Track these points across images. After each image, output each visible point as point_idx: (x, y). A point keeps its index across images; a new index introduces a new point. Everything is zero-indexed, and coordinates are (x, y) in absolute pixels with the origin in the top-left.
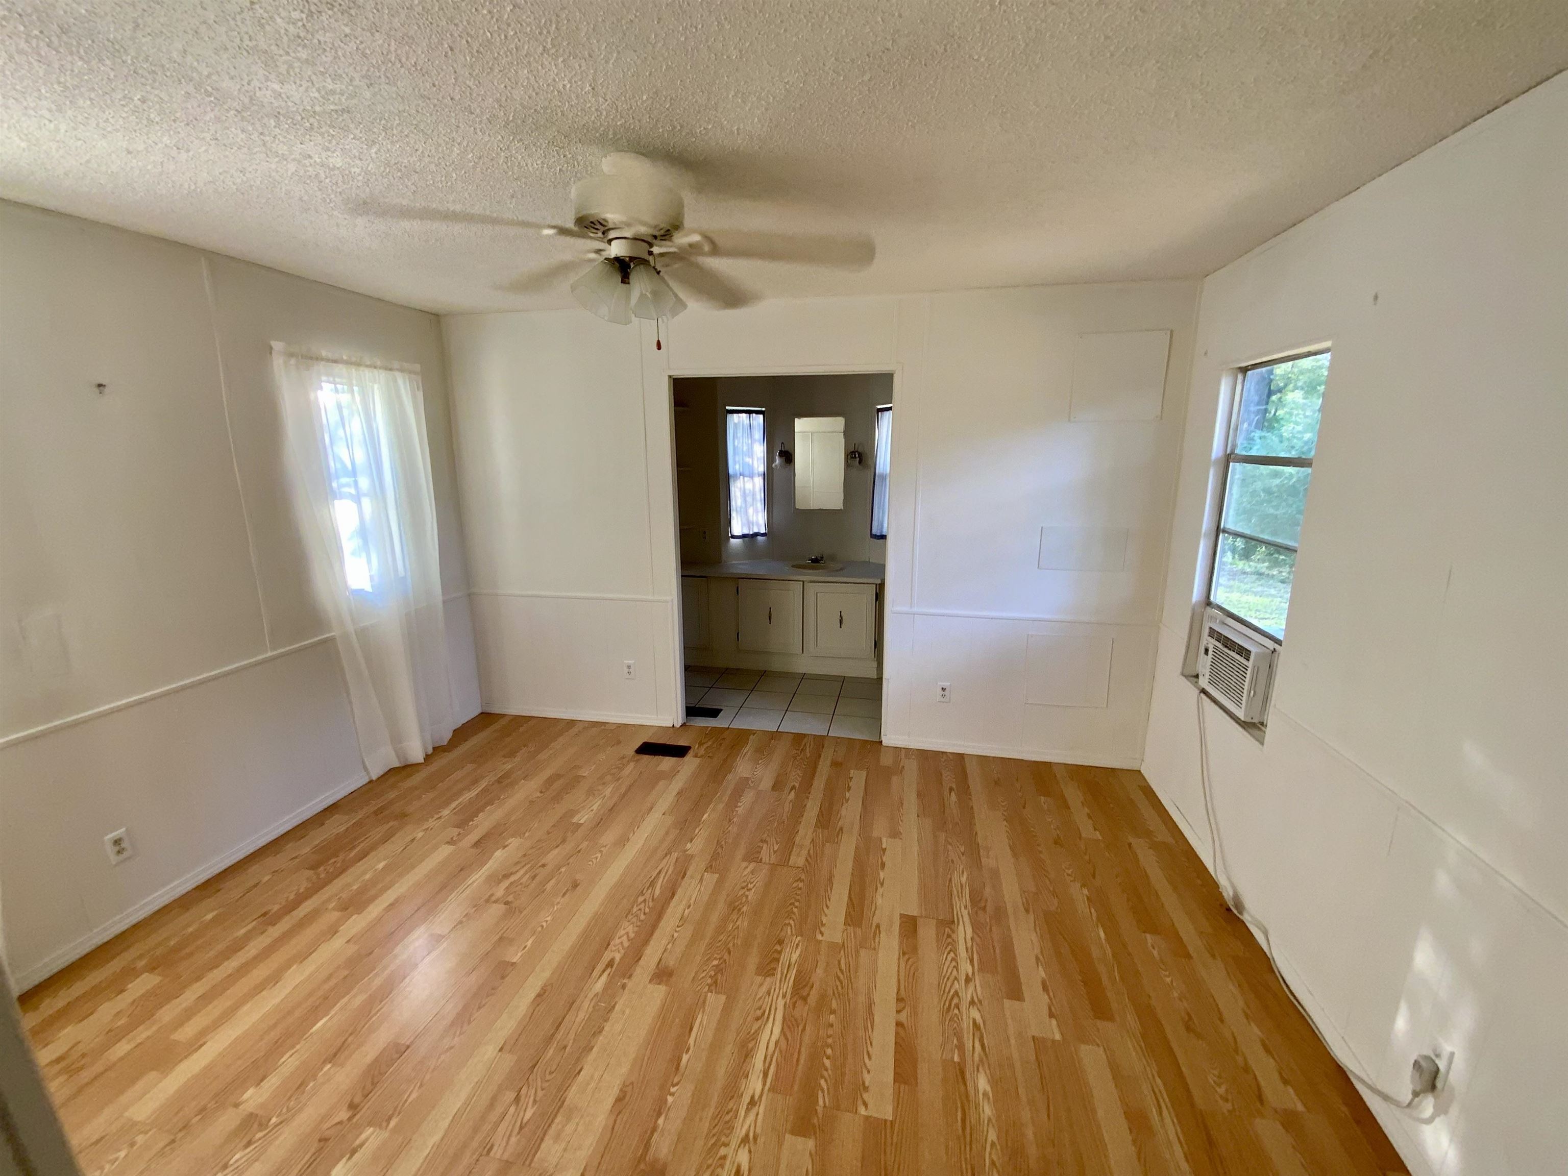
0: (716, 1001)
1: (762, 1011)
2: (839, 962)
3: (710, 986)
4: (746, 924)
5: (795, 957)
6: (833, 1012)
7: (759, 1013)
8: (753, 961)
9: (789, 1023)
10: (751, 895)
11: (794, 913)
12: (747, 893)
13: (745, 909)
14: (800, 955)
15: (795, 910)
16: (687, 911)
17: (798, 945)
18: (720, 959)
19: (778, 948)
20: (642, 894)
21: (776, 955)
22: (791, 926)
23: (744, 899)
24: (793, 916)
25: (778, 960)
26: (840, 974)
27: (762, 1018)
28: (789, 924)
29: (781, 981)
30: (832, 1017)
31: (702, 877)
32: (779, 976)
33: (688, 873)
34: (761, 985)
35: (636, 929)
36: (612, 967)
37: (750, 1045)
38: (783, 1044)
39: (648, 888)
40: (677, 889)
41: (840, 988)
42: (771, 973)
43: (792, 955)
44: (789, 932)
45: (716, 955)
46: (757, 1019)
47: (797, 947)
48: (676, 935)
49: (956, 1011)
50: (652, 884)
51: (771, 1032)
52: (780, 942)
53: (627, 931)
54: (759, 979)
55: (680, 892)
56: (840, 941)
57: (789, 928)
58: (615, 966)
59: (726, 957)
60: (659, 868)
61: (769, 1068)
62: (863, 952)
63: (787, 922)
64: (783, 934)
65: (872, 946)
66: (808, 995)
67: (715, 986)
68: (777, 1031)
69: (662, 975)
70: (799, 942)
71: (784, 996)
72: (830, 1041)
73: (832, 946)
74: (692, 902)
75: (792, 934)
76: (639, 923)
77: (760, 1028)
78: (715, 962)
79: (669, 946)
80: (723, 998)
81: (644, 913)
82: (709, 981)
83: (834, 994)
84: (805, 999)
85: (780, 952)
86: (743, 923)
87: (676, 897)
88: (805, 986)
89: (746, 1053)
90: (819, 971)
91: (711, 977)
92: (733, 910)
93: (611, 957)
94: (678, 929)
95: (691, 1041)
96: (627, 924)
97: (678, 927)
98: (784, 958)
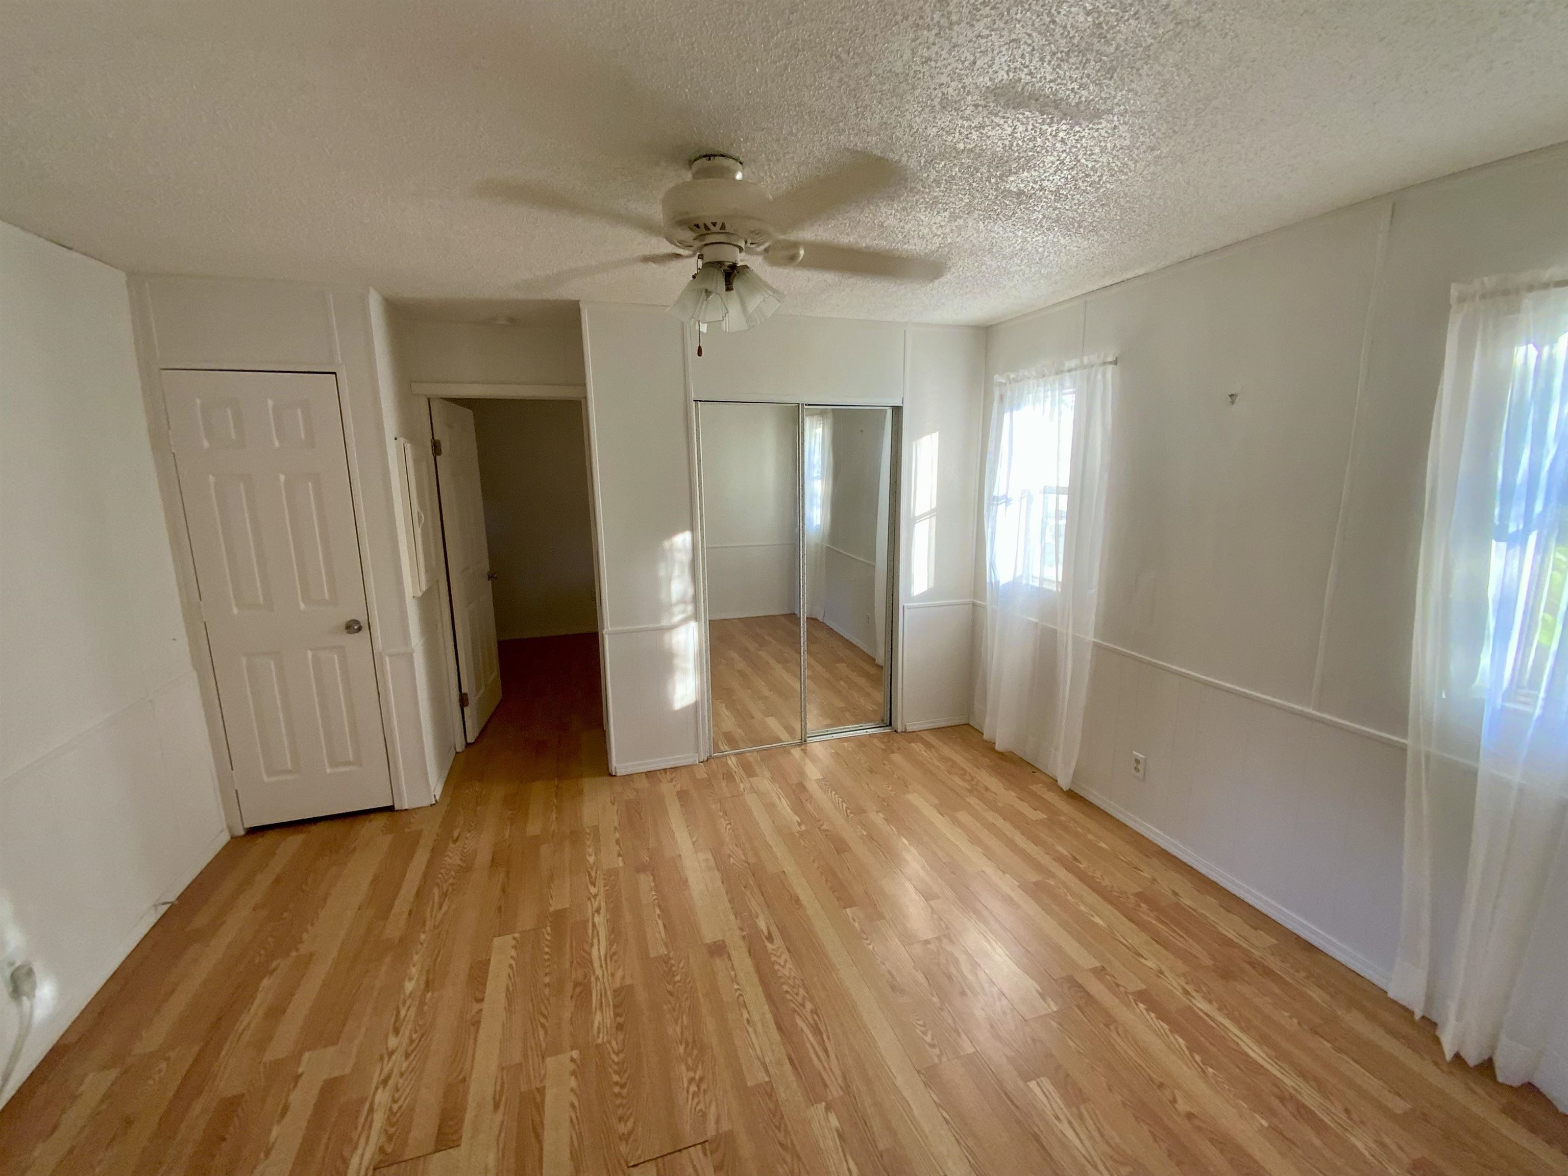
0: (658, 950)
1: (614, 960)
2: (546, 1033)
3: (670, 958)
4: (670, 1031)
5: (598, 1018)
6: (547, 985)
7: (615, 958)
8: (641, 995)
9: (586, 962)
10: (686, 1075)
11: (616, 1072)
12: (691, 1074)
13: (681, 1049)
14: (593, 1022)
15: (616, 1078)
16: (746, 1016)
17: (599, 1032)
18: (675, 983)
19: (620, 1020)
20: (814, 1012)
21: (619, 1010)
22: (614, 1052)
23: (690, 1061)
24: (616, 1067)
25: (615, 1006)
26: (543, 1020)
27: (611, 956)
28: (617, 1054)
29: (605, 989)
30: (547, 980)
31: (767, 1071)
32: (609, 993)
33: (788, 1067)
34: (623, 978)
35: (779, 974)
36: (766, 937)
37: (613, 936)
38: (587, 947)
39: (817, 1024)
40: (781, 1037)
41: (543, 1008)
42: (617, 992)
43: (602, 1019)
44: (614, 1043)
45: (681, 984)
46: (614, 953)
47: (599, 1029)
48: (736, 986)
49: (414, 1036)
50: (817, 1031)
51: (598, 951)
52: (620, 1027)
53: (785, 967)
54: (628, 981)
55: (776, 1036)
56: (549, 1060)
57: (616, 1049)
58: (766, 941)
59: (670, 987)
60: (833, 1056)
61: (593, 931)
62: (517, 1058)
63: (622, 1056)
64: (621, 1037)
65: (505, 1072)
66: (574, 989)
67: (666, 960)
68: (595, 952)
69: (718, 949)
70: (598, 1037)
71: (597, 979)
72: (547, 963)
73: (555, 1049)
74: (751, 1030)
75: (610, 1042)
76: (782, 980)
77: (610, 949)
78: (678, 978)
79: (733, 973)
80: (653, 954)
81: (787, 992)
82: (673, 962)
83: (548, 1000)
84: (576, 984)
85: (617, 1015)
86: (673, 1030)
87: (773, 1026)
88: (578, 996)
89: (615, 933)
90: (567, 1015)
91: (673, 965)
92: (694, 1041)
93: (775, 941)
94: (738, 993)
95: (660, 922)
96: (793, 974)
97: (741, 995)
98: (610, 1013)
